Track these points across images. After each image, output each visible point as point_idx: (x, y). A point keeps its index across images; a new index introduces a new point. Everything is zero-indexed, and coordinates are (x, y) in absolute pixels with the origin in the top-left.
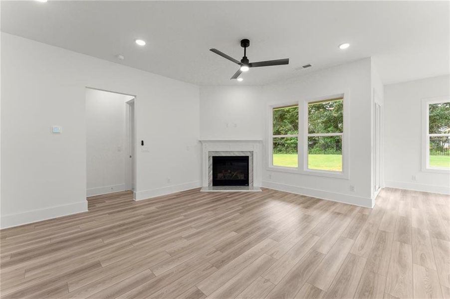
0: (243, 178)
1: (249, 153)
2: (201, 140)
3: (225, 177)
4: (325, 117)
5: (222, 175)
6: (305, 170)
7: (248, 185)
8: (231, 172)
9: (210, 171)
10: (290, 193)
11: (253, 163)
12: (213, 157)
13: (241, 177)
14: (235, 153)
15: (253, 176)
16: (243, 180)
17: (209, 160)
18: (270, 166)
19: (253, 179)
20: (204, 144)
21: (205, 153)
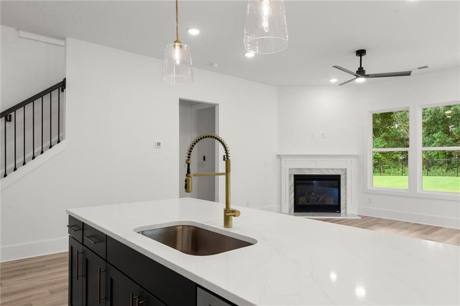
0: (332, 203)
1: (341, 171)
2: (279, 154)
3: (308, 201)
4: (428, 115)
5: (305, 199)
6: (418, 191)
7: (340, 212)
8: (315, 196)
9: (292, 193)
10: (399, 221)
11: (346, 184)
12: (295, 176)
13: (331, 202)
14: (322, 170)
15: (346, 201)
16: (332, 205)
17: (290, 180)
18: (369, 188)
19: (346, 204)
20: (282, 160)
21: (285, 170)
